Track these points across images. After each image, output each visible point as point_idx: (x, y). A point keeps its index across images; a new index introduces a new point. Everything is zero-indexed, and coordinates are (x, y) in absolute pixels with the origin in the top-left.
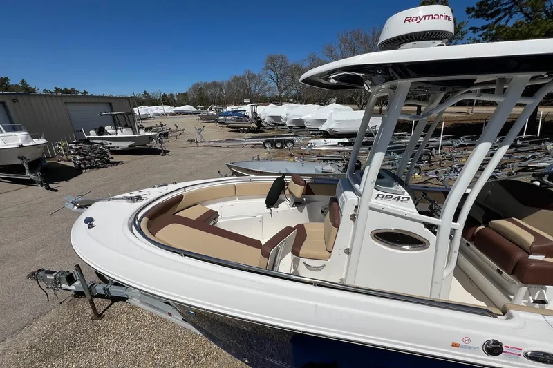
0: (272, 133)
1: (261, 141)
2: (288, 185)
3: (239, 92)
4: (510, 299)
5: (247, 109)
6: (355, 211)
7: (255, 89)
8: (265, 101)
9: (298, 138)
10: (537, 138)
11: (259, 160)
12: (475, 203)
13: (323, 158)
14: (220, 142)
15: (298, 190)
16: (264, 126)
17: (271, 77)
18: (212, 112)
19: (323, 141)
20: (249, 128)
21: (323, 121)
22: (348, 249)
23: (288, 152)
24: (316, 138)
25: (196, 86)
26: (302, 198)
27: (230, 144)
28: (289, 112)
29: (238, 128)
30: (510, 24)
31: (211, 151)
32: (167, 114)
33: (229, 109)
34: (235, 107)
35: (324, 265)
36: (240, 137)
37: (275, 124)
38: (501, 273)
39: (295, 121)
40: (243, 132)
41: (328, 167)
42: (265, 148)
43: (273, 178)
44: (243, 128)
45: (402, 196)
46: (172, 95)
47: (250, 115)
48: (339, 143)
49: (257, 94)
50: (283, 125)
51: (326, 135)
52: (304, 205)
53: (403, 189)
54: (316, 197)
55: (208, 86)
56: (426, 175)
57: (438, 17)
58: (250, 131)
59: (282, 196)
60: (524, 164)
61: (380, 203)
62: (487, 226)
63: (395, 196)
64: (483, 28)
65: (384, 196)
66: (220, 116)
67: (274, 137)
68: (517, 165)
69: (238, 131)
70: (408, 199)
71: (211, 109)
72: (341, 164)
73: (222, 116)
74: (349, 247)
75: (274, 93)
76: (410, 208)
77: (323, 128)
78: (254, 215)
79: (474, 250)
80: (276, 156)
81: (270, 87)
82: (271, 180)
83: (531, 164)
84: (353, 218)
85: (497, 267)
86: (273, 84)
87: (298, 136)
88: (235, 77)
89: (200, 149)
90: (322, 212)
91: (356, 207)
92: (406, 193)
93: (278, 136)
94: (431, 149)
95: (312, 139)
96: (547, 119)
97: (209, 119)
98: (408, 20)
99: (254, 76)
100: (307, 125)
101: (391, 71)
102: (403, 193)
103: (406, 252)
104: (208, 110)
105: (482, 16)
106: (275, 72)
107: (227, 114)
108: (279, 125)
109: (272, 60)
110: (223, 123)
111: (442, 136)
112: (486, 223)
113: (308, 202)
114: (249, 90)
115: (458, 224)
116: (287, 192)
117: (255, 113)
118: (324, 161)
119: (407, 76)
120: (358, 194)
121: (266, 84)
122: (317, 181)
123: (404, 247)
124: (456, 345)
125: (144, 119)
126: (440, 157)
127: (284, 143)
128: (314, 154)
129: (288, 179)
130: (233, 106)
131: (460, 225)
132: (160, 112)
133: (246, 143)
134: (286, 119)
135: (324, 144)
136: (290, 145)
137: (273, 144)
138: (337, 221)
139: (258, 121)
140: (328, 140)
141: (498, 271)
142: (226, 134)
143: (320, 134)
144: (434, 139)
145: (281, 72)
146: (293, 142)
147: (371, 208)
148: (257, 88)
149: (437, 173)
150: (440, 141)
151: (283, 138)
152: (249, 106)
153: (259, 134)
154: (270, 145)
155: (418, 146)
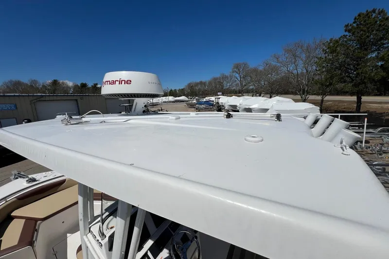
7: (226, 85)
17: (236, 77)
18: (194, 101)
25: (189, 85)
28: (243, 102)
32: (170, 102)
46: (175, 90)
49: (228, 88)
55: (197, 84)
88: (214, 78)
97: (192, 106)
99: (226, 77)
106: (239, 74)
107: (202, 103)
109: (237, 67)
114: (223, 86)
125: (156, 105)
132: (167, 100)
134: (240, 107)
139: (219, 109)
145: (244, 74)
148: (228, 84)
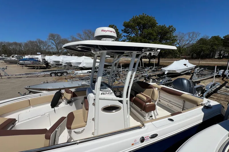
0: (55, 69)
1: (49, 73)
2: (63, 94)
3: (34, 49)
4: (145, 119)
5: (40, 57)
6: (94, 101)
7: (43, 48)
8: (50, 54)
9: (69, 71)
10: (143, 67)
11: (47, 83)
12: (131, 89)
13: (81, 78)
14: (20, 75)
15: (69, 96)
16: (50, 66)
17: (52, 43)
18: (14, 59)
19: (81, 71)
20: (40, 67)
21: (80, 63)
22: (94, 118)
23: (65, 77)
24: (78, 70)
26: (71, 99)
27: (28, 76)
28: (63, 59)
29: (33, 67)
30: (132, 36)
31: (14, 81)
33: (26, 57)
34: (31, 56)
35: (84, 129)
36: (36, 71)
37: (57, 64)
38: (141, 111)
39: (67, 63)
40: (37, 69)
41: (84, 83)
42: (51, 76)
43: (54, 92)
44: (37, 66)
45: (110, 92)
47: (41, 60)
48: (88, 72)
49: (45, 50)
50: (61, 65)
51: (82, 69)
52: (73, 102)
53: (110, 89)
54: (78, 97)
55: (10, 44)
56: (119, 81)
57: (111, 32)
58: (41, 68)
59: (60, 100)
60: (142, 75)
61: (103, 96)
62: (136, 96)
63: (108, 92)
64: (126, 36)
65: (104, 93)
66: (20, 61)
67: (56, 71)
68: (141, 75)
69: (34, 69)
70: (112, 93)
71: (13, 57)
72: (89, 80)
73: (22, 60)
74: (94, 117)
75: (55, 50)
76: (113, 96)
77: (80, 66)
78: (44, 114)
79: (134, 105)
80: (58, 80)
81: (52, 48)
82: (53, 93)
83: (144, 75)
84: (94, 104)
85: (140, 109)
86: (54, 46)
87: (69, 70)
88: (30, 41)
89: (4, 80)
90: (82, 103)
91: (94, 100)
92: (111, 91)
93: (58, 70)
94: (119, 72)
95: (76, 71)
96: (144, 62)
97: (12, 62)
98: (102, 30)
100: (72, 65)
101: (99, 47)
102: (110, 91)
103: (114, 113)
104: (11, 57)
105: (126, 33)
106: (54, 41)
107: (26, 60)
108: (59, 65)
109: (52, 36)
110: (23, 64)
111: (121, 68)
112: (135, 96)
113: (75, 100)
114: (40, 48)
115: (128, 98)
116: (63, 98)
117: (44, 59)
118: (82, 80)
119: (105, 50)
120: (94, 94)
121: (50, 46)
122: (78, 90)
123: (113, 111)
124: (133, 144)
126: (122, 75)
127: (62, 73)
128: (77, 77)
129: (63, 91)
130: (29, 56)
131: (128, 99)
133: (39, 74)
134: (62, 62)
135: (81, 73)
136: (65, 74)
137: (56, 74)
138: (87, 108)
139: (47, 63)
140: (83, 71)
141: (141, 110)
142: (25, 70)
143: (79, 68)
144: (120, 69)
145: (58, 41)
146: (67, 72)
147: (100, 99)
148: (45, 47)
149: (121, 80)
150: (121, 69)
151: (61, 71)
152: (40, 56)
153: (48, 70)
154: (54, 75)
155: (114, 72)
